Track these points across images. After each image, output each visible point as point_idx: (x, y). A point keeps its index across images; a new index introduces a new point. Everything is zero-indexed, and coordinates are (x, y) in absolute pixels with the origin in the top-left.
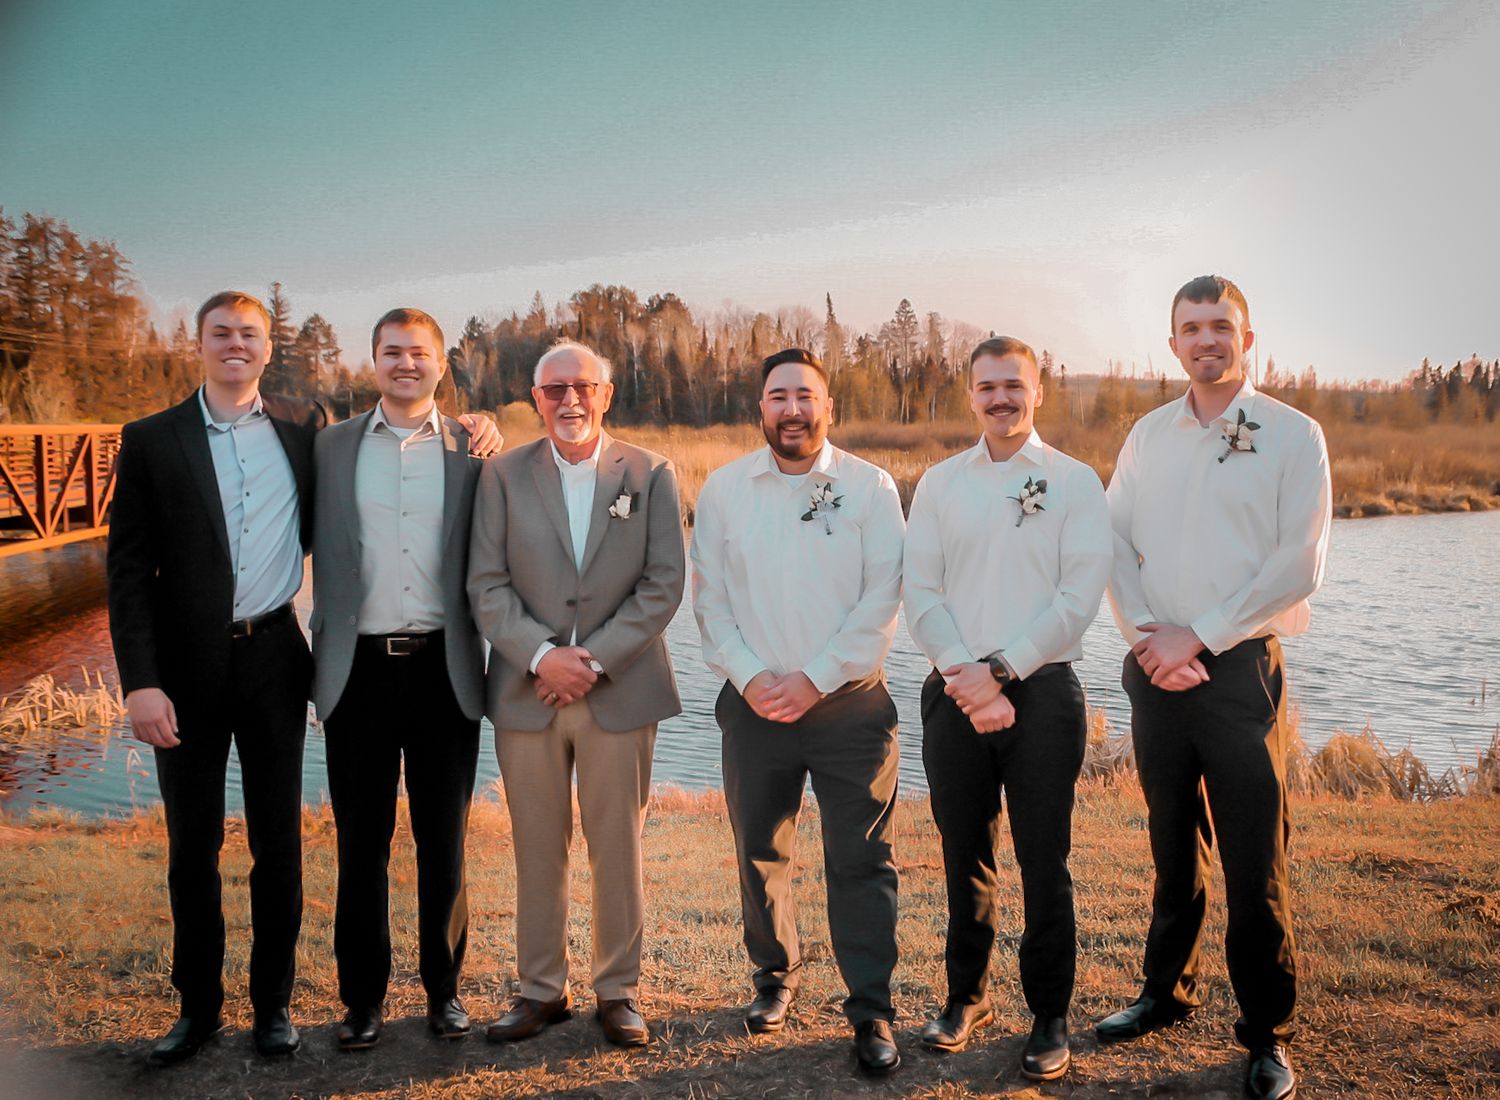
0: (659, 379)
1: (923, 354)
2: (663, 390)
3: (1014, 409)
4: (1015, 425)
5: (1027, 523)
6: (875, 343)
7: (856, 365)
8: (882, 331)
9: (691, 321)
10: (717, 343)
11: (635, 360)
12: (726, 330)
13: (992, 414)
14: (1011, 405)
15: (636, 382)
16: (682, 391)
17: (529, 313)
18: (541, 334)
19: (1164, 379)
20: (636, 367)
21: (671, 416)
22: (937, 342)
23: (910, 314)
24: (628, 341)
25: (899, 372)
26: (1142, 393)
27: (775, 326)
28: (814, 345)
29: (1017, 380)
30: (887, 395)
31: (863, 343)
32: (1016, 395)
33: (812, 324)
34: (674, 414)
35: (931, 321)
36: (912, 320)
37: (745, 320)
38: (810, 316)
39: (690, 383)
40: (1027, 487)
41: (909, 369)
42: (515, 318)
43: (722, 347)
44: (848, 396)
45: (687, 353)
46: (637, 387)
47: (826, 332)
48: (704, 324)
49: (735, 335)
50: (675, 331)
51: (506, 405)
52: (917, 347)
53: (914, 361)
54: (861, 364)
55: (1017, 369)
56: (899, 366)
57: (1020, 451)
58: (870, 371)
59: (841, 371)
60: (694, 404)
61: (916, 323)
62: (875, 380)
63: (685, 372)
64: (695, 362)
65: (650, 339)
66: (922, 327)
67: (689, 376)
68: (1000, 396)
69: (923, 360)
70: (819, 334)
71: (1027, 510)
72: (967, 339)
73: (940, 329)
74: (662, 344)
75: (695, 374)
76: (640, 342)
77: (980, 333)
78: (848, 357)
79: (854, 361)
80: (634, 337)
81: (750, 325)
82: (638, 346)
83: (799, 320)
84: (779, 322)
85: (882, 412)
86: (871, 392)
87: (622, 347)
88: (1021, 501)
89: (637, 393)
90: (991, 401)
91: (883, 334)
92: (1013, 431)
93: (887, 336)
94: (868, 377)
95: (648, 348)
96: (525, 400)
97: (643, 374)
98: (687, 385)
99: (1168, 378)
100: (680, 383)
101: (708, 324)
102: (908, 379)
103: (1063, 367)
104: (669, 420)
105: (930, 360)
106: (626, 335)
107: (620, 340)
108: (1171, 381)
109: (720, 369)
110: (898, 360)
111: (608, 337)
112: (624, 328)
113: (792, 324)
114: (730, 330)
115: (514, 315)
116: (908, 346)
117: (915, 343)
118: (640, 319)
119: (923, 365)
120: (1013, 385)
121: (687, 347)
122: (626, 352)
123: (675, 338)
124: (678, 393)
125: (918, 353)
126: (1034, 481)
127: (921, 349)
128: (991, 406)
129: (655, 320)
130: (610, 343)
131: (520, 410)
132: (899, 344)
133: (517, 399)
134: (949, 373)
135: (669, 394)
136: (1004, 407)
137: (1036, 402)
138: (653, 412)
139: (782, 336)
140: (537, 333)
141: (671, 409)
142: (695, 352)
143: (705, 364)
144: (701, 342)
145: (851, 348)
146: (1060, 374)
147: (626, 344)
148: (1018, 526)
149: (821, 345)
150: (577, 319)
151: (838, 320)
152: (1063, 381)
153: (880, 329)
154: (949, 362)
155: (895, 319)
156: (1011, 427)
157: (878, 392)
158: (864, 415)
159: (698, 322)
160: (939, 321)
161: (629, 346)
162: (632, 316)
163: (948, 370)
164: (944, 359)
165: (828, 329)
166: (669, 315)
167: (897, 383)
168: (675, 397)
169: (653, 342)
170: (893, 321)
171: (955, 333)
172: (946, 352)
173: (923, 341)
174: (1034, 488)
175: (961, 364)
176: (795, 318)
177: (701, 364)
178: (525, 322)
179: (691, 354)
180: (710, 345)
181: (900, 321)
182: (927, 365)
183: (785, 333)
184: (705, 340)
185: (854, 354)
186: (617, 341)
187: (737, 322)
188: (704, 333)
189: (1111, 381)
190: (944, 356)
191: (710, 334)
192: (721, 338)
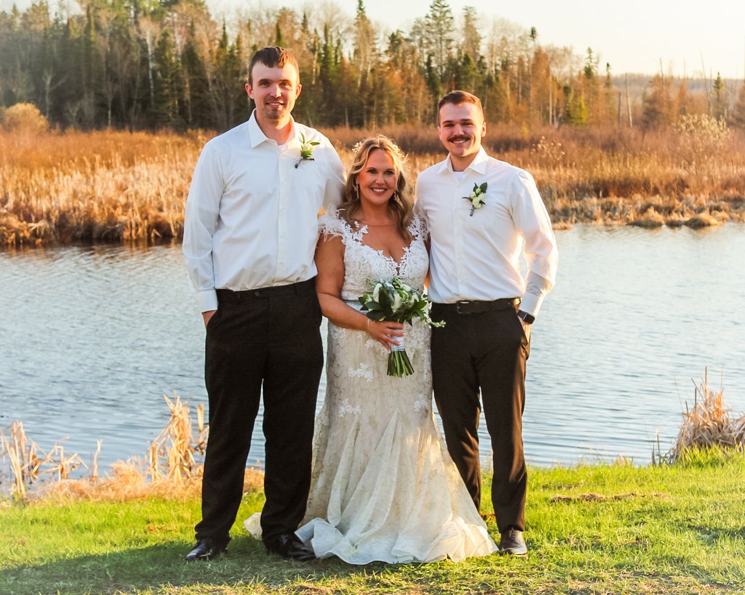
0: (176, 78)
1: (459, 52)
2: (180, 90)
3: (467, 138)
4: (468, 147)
5: (477, 214)
6: (407, 40)
7: (388, 64)
8: (415, 28)
9: (208, 15)
10: (238, 41)
11: (150, 58)
12: (249, 25)
13: (452, 142)
14: (466, 136)
15: (152, 82)
16: (201, 92)
17: (30, 5)
18: (45, 29)
19: (719, 78)
20: (152, 65)
21: (190, 119)
22: (473, 40)
23: (445, 9)
24: (141, 37)
25: (434, 72)
26: (697, 93)
27: (300, 20)
28: (342, 42)
29: (469, 120)
30: (422, 97)
31: (395, 41)
32: (468, 130)
33: (339, 19)
34: (193, 116)
35: (467, 17)
36: (448, 15)
37: (268, 15)
38: (338, 11)
39: (210, 84)
40: (474, 190)
41: (444, 69)
42: (15, 10)
43: (244, 45)
44: (381, 97)
45: (206, 50)
46: (152, 87)
47: (355, 28)
48: (224, 20)
49: (257, 31)
50: (192, 26)
51: (8, 106)
52: (453, 44)
53: (450, 59)
54: (394, 63)
55: (468, 113)
56: (434, 65)
57: (470, 167)
58: (403, 71)
59: (372, 71)
60: (215, 106)
61: (452, 18)
62: (409, 81)
63: (205, 71)
64: (215, 61)
65: (165, 35)
66: (459, 23)
67: (209, 76)
68: (459, 130)
69: (459, 59)
70: (349, 30)
71: (475, 205)
72: (506, 36)
73: (476, 24)
74: (178, 40)
75: (215, 73)
76: (155, 38)
77: (519, 30)
78: (380, 55)
79: (386, 59)
80: (148, 33)
81: (273, 20)
82: (153, 43)
83: (326, 14)
84: (305, 17)
85: (416, 114)
86: (405, 92)
87: (134, 44)
88: (471, 200)
89: (152, 94)
90: (452, 133)
91: (416, 30)
92: (467, 153)
93: (419, 32)
94: (402, 77)
95: (163, 45)
96: (29, 101)
97: (159, 74)
98: (208, 86)
99: (723, 77)
100: (200, 85)
101: (228, 19)
102: (444, 79)
103: (608, 65)
104: (187, 122)
105: (467, 59)
106: (139, 31)
107: (132, 36)
108: (725, 81)
109: (242, 68)
110: (433, 58)
111: (119, 32)
112: (137, 23)
113: (318, 19)
114: (253, 26)
115: (14, 7)
116: (444, 43)
117: (450, 41)
118: (153, 13)
119: (460, 64)
120: (466, 123)
121: (207, 44)
122: (140, 49)
123: (193, 35)
124: (197, 94)
125: (454, 51)
126: (479, 186)
127: (457, 47)
128: (452, 137)
129: (170, 14)
130: (122, 38)
131: (25, 113)
132: (433, 41)
133: (21, 100)
134: (487, 73)
135: (187, 96)
136: (461, 137)
137: (482, 134)
138: (170, 115)
139: (308, 32)
140: (40, 28)
141: (189, 111)
142: (216, 48)
143: (227, 62)
144: (221, 38)
145: (382, 45)
146: (605, 74)
147: (139, 40)
148: (471, 215)
149: (350, 42)
150: (84, 13)
151: (368, 14)
152: (608, 81)
153: (413, 24)
154: (486, 60)
155: (430, 15)
156: (465, 150)
157: (412, 93)
158: (399, 118)
159: (217, 17)
160: (475, 16)
161: (141, 42)
162: (144, 9)
163: (485, 68)
164: (482, 57)
165: (357, 24)
166: (185, 8)
167: (432, 83)
168: (193, 97)
169: (168, 39)
170: (427, 17)
171: (494, 30)
172: (483, 50)
173: (459, 38)
174: (478, 190)
175: (500, 63)
176: (322, 12)
177: (222, 63)
178: (25, 16)
179: (211, 52)
180: (231, 42)
181: (435, 16)
182: (464, 64)
183: (311, 28)
184: (225, 36)
185: (386, 52)
186: (129, 37)
187: (259, 18)
188: (224, 28)
189: (659, 81)
190: (481, 53)
191: (231, 29)
192: (243, 34)
